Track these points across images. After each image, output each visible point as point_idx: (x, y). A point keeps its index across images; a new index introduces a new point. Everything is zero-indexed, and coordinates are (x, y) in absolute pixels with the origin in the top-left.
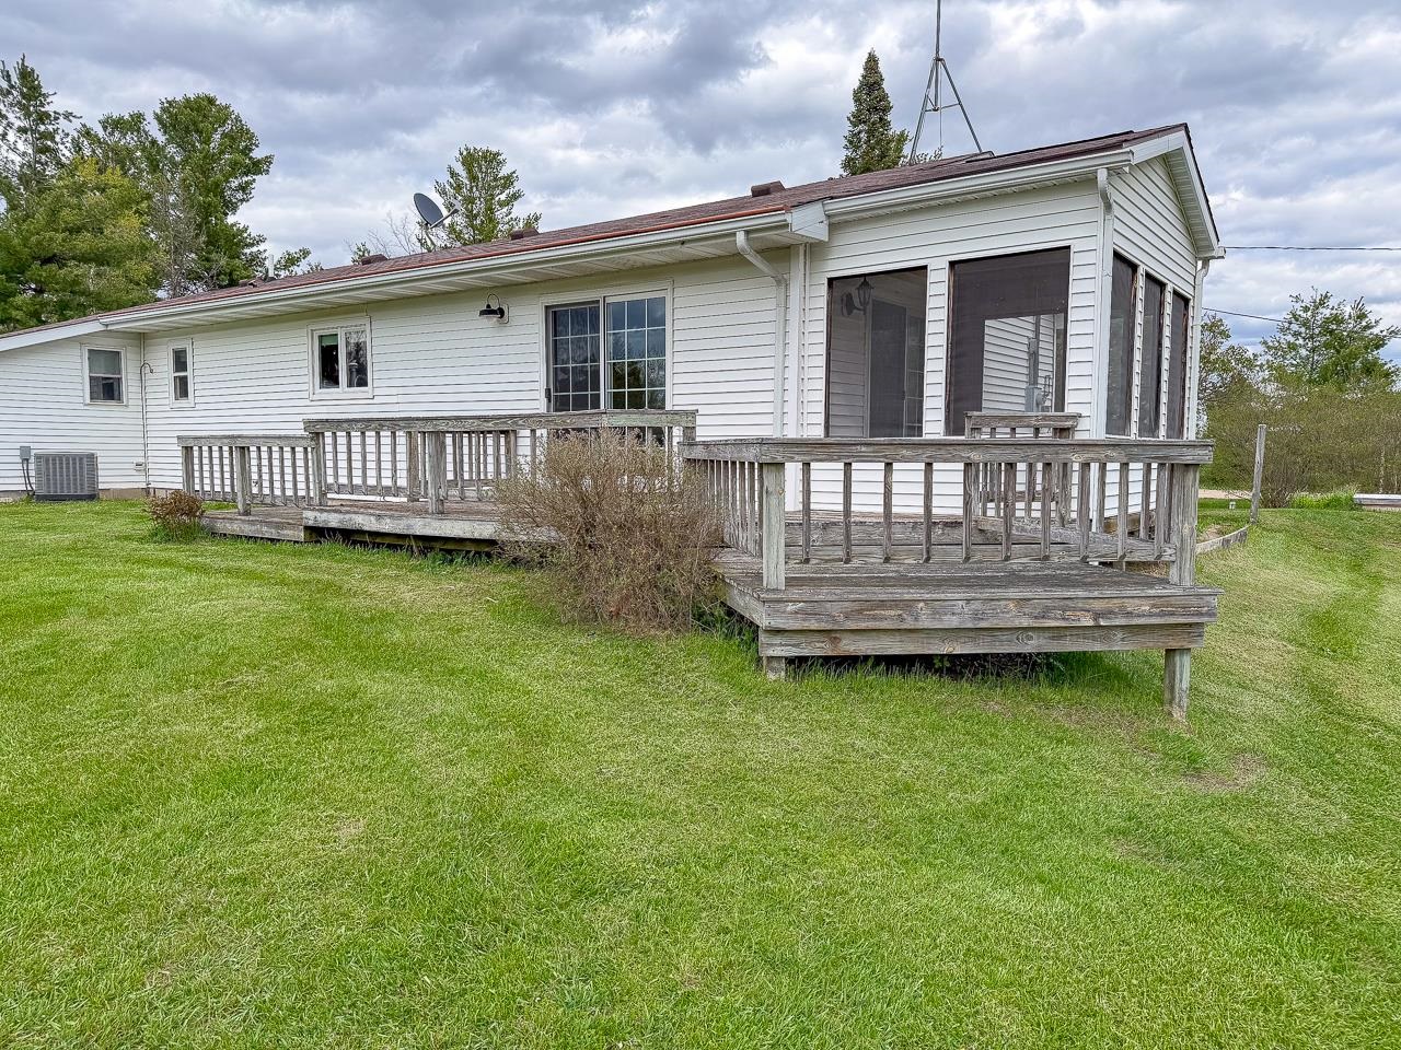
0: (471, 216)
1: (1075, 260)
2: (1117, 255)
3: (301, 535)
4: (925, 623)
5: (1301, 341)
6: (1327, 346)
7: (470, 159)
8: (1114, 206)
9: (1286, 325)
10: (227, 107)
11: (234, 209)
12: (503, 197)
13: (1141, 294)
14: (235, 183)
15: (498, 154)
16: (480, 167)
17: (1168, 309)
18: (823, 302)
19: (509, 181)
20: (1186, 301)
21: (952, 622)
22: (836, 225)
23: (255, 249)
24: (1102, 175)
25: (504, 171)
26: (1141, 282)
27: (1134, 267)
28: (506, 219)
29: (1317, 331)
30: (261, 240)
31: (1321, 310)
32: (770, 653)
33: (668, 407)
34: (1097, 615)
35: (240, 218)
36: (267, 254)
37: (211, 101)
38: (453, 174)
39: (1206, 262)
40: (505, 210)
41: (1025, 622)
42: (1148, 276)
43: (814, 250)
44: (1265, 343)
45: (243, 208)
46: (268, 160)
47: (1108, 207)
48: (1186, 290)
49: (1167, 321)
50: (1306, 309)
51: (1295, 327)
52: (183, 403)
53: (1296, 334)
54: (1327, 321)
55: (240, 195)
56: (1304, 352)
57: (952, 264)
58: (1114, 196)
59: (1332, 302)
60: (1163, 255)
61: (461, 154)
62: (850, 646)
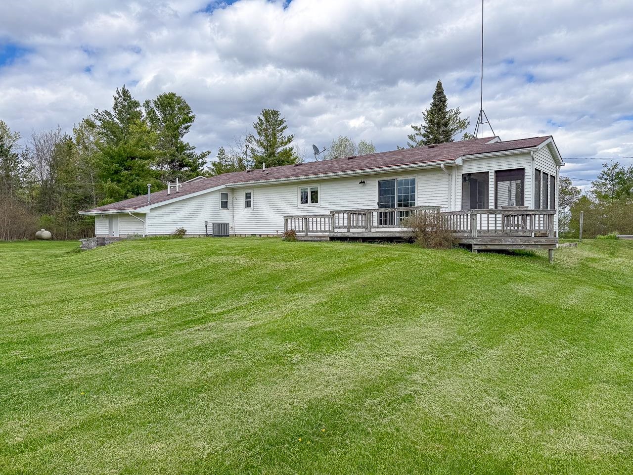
0: (267, 136)
1: (525, 171)
2: (536, 169)
3: (329, 239)
4: (503, 243)
5: (608, 182)
6: (619, 183)
7: (266, 114)
8: (535, 159)
9: (602, 176)
10: (180, 97)
11: (182, 136)
12: (279, 128)
13: (542, 178)
14: (183, 126)
15: (278, 112)
16: (270, 116)
17: (549, 180)
18: (461, 180)
19: (282, 122)
20: (554, 177)
21: (508, 243)
22: (464, 161)
23: (191, 151)
24: (532, 153)
25: (280, 118)
26: (542, 174)
27: (540, 171)
28: (280, 137)
29: (614, 178)
30: (193, 148)
31: (615, 170)
32: (475, 249)
33: (416, 206)
34: (535, 242)
35: (185, 139)
36: (195, 153)
37: (174, 95)
38: (260, 120)
39: (559, 167)
40: (280, 133)
41: (522, 243)
42: (544, 173)
43: (458, 167)
44: (593, 183)
45: (185, 135)
46: (193, 117)
47: (533, 159)
48: (554, 174)
49: (549, 183)
50: (609, 169)
51: (605, 176)
52: (248, 208)
53: (606, 179)
54: (618, 174)
55: (184, 131)
56: (609, 186)
57: (495, 171)
58: (534, 156)
59: (619, 167)
60: (548, 167)
61: (263, 112)
62: (489, 247)
